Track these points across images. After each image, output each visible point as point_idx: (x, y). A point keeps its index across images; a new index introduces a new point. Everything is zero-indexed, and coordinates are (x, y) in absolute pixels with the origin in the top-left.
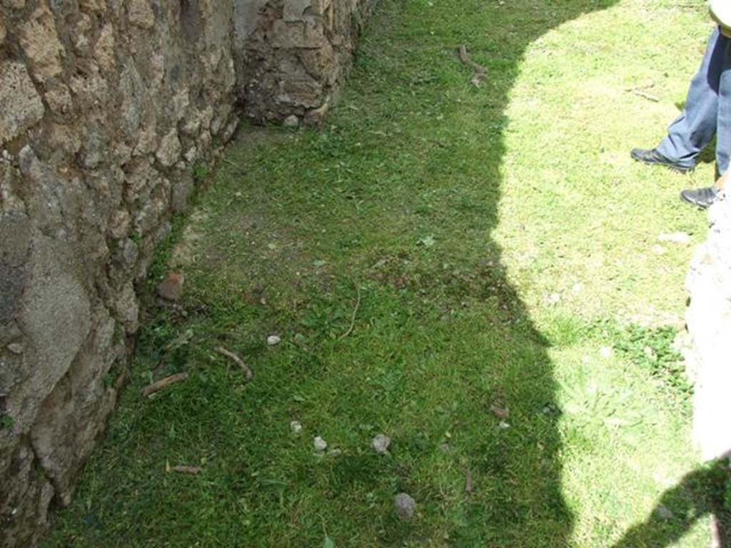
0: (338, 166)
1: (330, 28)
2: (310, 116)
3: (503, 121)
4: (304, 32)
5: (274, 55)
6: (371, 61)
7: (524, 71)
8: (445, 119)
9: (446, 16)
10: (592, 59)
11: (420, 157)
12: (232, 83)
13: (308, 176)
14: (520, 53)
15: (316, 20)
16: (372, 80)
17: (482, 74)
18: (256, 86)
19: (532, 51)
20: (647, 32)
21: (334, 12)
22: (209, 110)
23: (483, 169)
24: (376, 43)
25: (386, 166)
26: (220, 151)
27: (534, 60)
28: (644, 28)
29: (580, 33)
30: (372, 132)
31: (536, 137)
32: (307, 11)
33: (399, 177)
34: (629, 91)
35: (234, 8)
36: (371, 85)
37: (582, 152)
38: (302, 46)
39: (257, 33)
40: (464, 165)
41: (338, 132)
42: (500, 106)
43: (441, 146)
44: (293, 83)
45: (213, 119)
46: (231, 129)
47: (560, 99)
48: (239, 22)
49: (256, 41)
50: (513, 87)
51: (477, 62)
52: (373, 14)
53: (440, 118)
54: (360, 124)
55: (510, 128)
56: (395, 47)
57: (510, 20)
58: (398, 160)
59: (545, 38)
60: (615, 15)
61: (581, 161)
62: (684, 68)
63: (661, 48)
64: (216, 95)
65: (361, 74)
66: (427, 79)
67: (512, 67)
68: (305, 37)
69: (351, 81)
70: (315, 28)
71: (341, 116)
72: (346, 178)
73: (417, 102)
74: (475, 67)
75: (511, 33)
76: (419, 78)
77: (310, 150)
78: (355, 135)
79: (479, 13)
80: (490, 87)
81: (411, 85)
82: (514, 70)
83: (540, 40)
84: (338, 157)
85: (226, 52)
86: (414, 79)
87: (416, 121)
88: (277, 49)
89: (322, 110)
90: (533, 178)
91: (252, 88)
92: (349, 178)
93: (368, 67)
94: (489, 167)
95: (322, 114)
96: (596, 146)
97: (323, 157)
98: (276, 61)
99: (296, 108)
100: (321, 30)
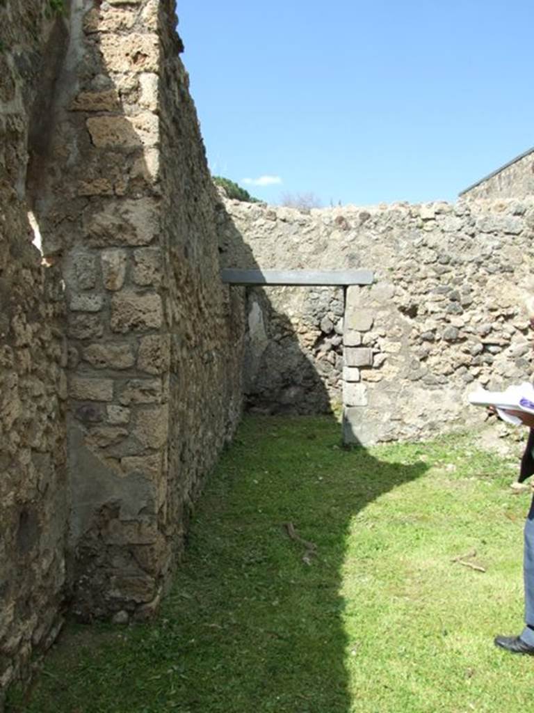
0: (170, 671)
1: (164, 522)
2: (141, 611)
3: (340, 602)
4: (139, 529)
5: (107, 552)
6: (203, 542)
7: (351, 545)
8: (281, 603)
9: (271, 493)
10: (413, 530)
11: (259, 653)
12: (61, 583)
13: (137, 687)
14: (344, 528)
15: (151, 519)
16: (204, 563)
17: (312, 551)
18: (85, 582)
19: (355, 524)
20: (456, 501)
21: (168, 506)
22: (34, 618)
23: (327, 664)
24: (207, 523)
25: (223, 667)
26: (39, 663)
27: (359, 533)
28: (452, 496)
29: (397, 505)
30: (206, 624)
31: (375, 620)
32: (143, 511)
33: (238, 682)
34: (454, 561)
35: (71, 510)
36: (203, 569)
37: (425, 637)
38: (136, 542)
39: (91, 532)
40: (307, 661)
41: (170, 627)
42: (334, 586)
43: (280, 638)
44: (124, 578)
45: (37, 627)
46: (54, 633)
47: (391, 574)
48: (75, 522)
49: (90, 539)
50: (343, 563)
51: (305, 538)
52: (203, 494)
53: (275, 603)
54: (193, 615)
55: (349, 612)
56: (225, 526)
57: (331, 494)
58: (236, 658)
59: (366, 511)
60: (424, 486)
61: (427, 648)
62: (498, 534)
63: (472, 515)
64: (43, 600)
65: (193, 557)
66: (258, 559)
67: (340, 543)
68: (140, 534)
69: (183, 566)
70: (150, 525)
71: (174, 606)
72: (179, 686)
73: (251, 586)
74: (304, 545)
75: (334, 508)
76: (251, 558)
77: (139, 652)
78: (188, 631)
79: (302, 489)
80: (322, 564)
81: (243, 566)
82: (342, 544)
83: (361, 514)
84: (171, 659)
85: (59, 554)
86: (246, 560)
87: (251, 607)
88: (110, 545)
89: (153, 605)
90: (381, 673)
91: (81, 585)
92: (183, 686)
93: (199, 549)
94: (333, 661)
95: (154, 607)
96: (438, 628)
97: (154, 660)
98: (108, 556)
99: (126, 603)
100: (155, 527)
